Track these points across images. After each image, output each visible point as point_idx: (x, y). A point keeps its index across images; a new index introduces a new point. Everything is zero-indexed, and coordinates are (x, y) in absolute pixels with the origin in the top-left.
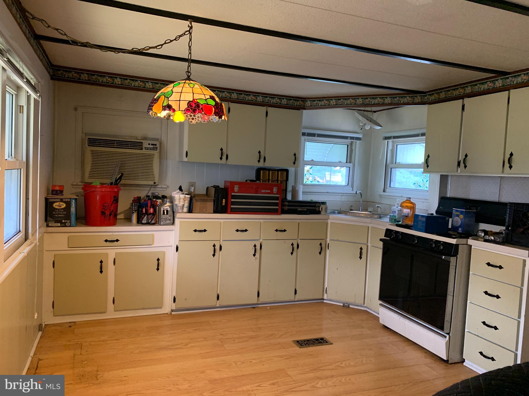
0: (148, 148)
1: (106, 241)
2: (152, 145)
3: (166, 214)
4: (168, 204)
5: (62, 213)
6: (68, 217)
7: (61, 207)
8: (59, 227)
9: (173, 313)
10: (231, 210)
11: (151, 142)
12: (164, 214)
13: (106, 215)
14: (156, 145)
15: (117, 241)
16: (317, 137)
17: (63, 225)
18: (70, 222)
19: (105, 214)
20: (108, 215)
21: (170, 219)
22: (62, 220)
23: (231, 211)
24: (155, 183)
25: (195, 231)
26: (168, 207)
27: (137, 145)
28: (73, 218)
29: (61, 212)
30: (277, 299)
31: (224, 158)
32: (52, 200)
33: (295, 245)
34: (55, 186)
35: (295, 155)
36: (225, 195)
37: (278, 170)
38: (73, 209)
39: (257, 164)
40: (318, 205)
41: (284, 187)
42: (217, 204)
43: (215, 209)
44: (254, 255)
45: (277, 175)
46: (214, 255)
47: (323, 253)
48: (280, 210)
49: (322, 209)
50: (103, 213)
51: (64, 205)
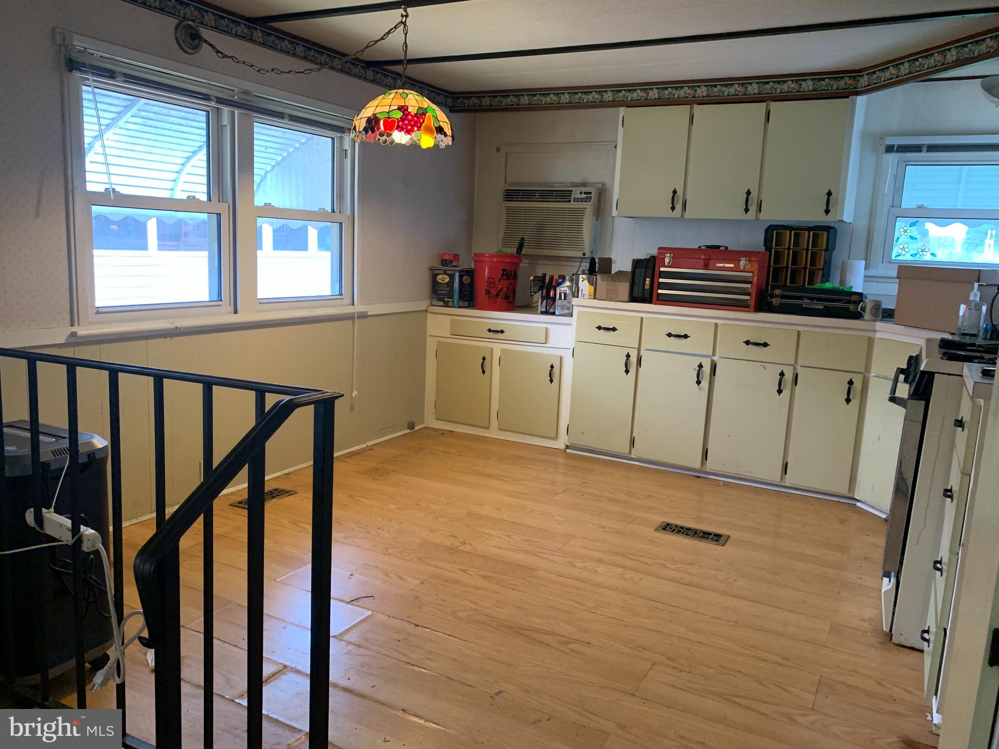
0: (578, 198)
1: (490, 330)
2: (585, 193)
3: (563, 298)
4: (567, 284)
5: (444, 289)
6: (450, 295)
7: (444, 281)
8: (441, 306)
9: (568, 451)
10: (657, 298)
11: (585, 190)
12: (561, 299)
13: (492, 295)
14: (590, 193)
15: (502, 332)
16: (927, 151)
17: (446, 305)
18: (452, 302)
19: (490, 293)
20: (494, 295)
21: (569, 307)
22: (445, 298)
23: (657, 300)
24: (584, 254)
25: (599, 328)
26: (566, 288)
27: (564, 195)
28: (456, 297)
29: (444, 287)
30: (743, 472)
31: (679, 207)
32: (436, 272)
33: (789, 377)
34: (444, 254)
35: (829, 194)
36: (650, 271)
37: (809, 229)
38: (456, 285)
39: (742, 216)
40: (854, 298)
41: (821, 263)
42: (636, 288)
43: (635, 294)
44: (699, 382)
45: (806, 238)
46: (627, 372)
47: (855, 402)
48: (752, 303)
49: (863, 309)
50: (488, 292)
51: (447, 280)
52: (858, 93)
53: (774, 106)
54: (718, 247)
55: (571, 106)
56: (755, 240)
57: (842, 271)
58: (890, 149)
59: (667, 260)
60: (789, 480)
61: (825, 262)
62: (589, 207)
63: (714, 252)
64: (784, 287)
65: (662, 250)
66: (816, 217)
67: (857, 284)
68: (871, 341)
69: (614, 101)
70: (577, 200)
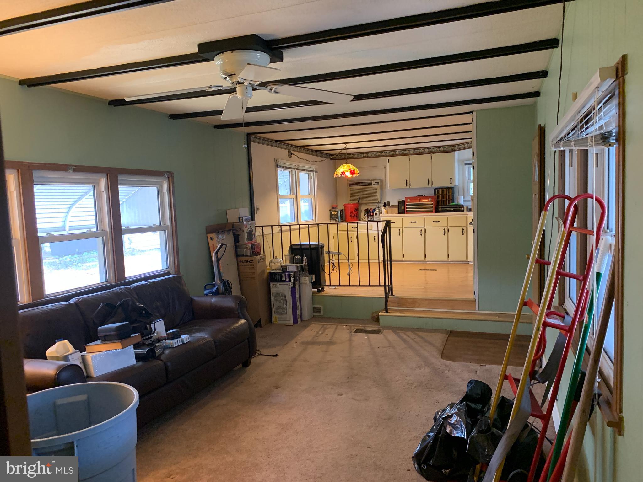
1: (352, 228)
2: (377, 182)
3: (376, 215)
4: (377, 210)
6: (338, 218)
8: (335, 222)
11: (376, 181)
18: (338, 220)
20: (353, 216)
21: (378, 218)
22: (336, 219)
23: (406, 212)
24: (378, 201)
26: (377, 212)
27: (370, 183)
28: (340, 218)
29: (335, 216)
31: (408, 185)
32: (332, 211)
33: (446, 230)
34: (333, 205)
35: (451, 178)
36: (403, 204)
37: (446, 188)
38: (339, 214)
39: (427, 186)
40: (461, 206)
41: (451, 198)
42: (400, 209)
43: (399, 211)
44: (421, 235)
45: (446, 191)
46: (399, 235)
47: (465, 234)
48: (434, 211)
49: (464, 209)
50: (351, 216)
51: (336, 213)
52: (455, 151)
53: (433, 155)
54: (422, 196)
55: (371, 157)
56: (432, 193)
57: (457, 199)
58: (466, 164)
59: (408, 201)
60: (450, 259)
61: (452, 197)
62: (378, 186)
63: (421, 197)
64: (441, 205)
65: (407, 198)
66: (448, 185)
67: (461, 202)
68: (467, 217)
69: (385, 155)
70: (374, 185)
